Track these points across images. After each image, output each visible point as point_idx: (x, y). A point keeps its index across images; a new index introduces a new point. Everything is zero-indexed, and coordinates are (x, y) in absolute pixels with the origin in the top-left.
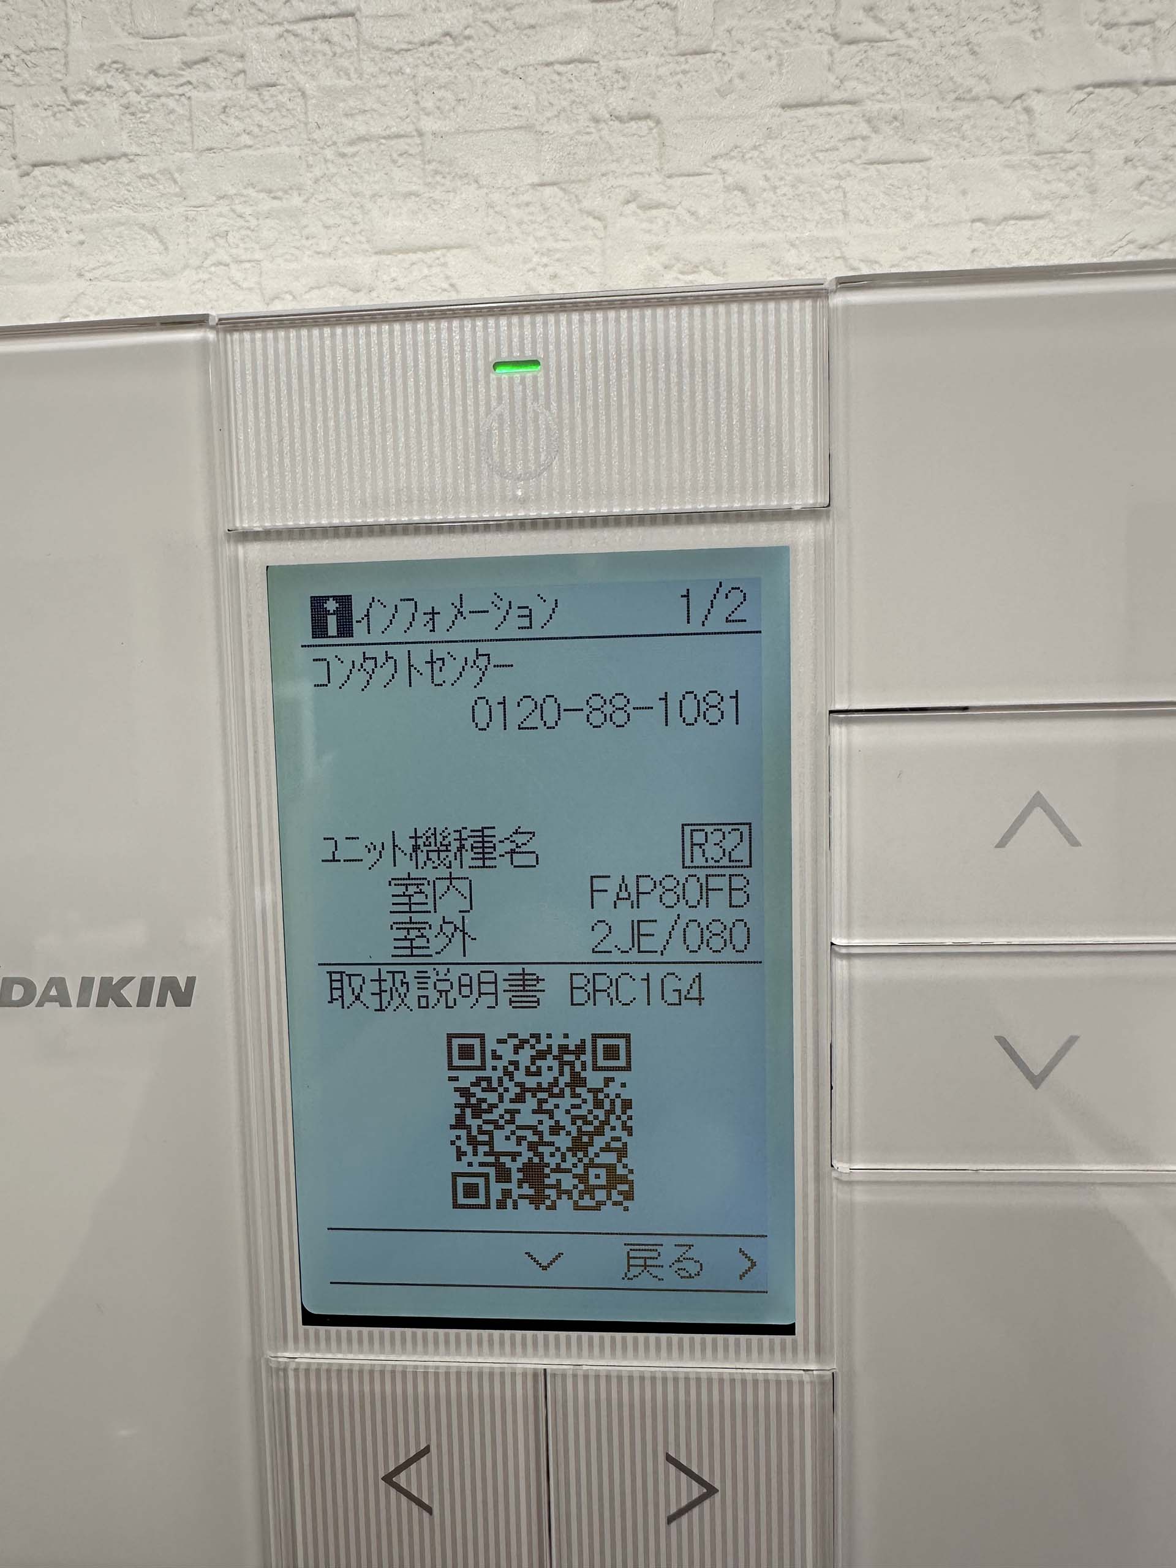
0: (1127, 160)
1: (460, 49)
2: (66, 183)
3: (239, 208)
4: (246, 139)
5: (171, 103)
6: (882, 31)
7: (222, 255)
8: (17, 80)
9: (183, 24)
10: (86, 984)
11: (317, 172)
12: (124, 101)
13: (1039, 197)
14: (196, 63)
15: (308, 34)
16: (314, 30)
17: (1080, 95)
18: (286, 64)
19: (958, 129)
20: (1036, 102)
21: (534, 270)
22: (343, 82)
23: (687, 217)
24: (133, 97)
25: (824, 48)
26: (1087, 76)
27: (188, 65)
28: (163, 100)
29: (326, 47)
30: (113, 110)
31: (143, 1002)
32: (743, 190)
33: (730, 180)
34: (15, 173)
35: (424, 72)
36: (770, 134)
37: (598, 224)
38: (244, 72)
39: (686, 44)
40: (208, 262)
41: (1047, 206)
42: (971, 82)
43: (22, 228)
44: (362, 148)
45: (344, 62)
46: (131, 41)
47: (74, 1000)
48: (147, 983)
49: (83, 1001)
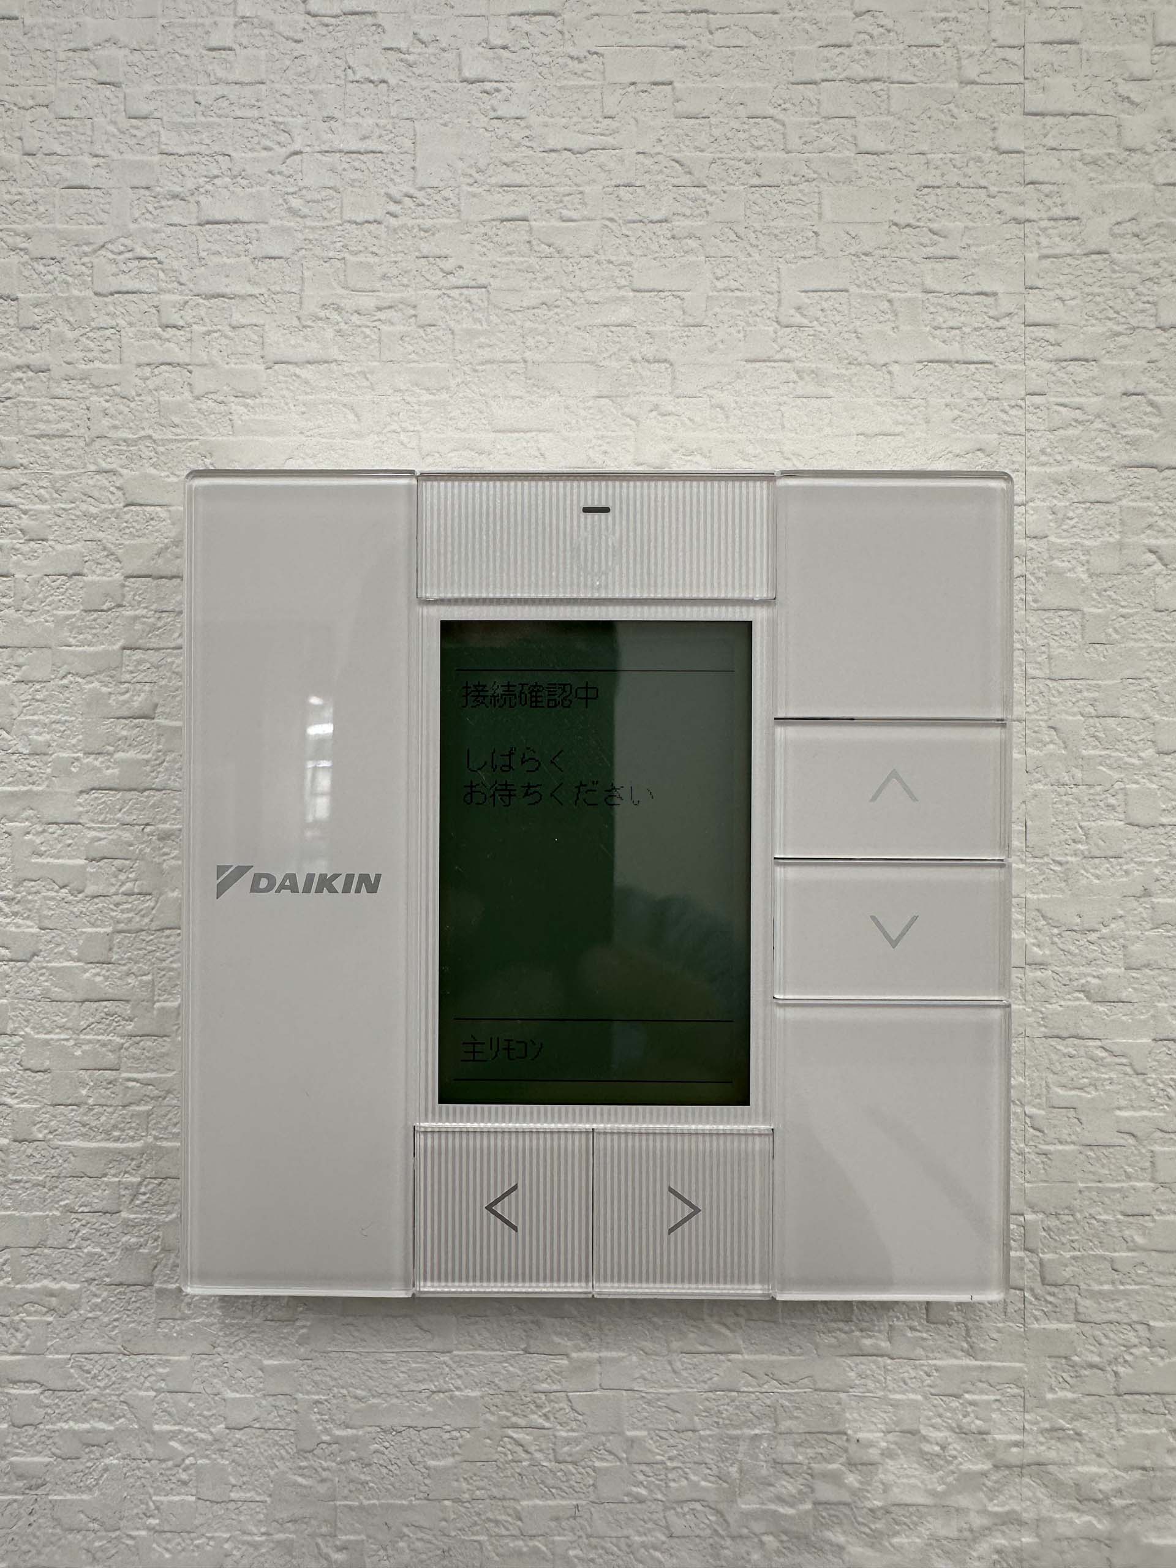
0: (947, 406)
1: (552, 313)
2: (295, 375)
3: (408, 399)
4: (413, 356)
5: (368, 331)
6: (805, 322)
7: (395, 426)
8: (266, 309)
9: (378, 285)
10: (310, 878)
11: (459, 380)
12: (337, 327)
13: (897, 423)
14: (385, 308)
15: (457, 297)
16: (461, 294)
17: (920, 366)
18: (442, 313)
19: (850, 380)
20: (895, 368)
21: (593, 447)
22: (478, 327)
23: (687, 422)
24: (343, 326)
25: (771, 329)
26: (923, 356)
27: (379, 309)
28: (364, 329)
29: (468, 305)
30: (329, 333)
31: (346, 889)
32: (722, 408)
33: (713, 401)
34: (262, 367)
35: (528, 324)
36: (739, 376)
37: (633, 423)
38: (415, 316)
39: (690, 320)
40: (385, 431)
41: (900, 429)
42: (856, 354)
43: (265, 401)
44: (488, 367)
45: (479, 315)
46: (344, 292)
47: (301, 889)
48: (349, 878)
49: (307, 889)
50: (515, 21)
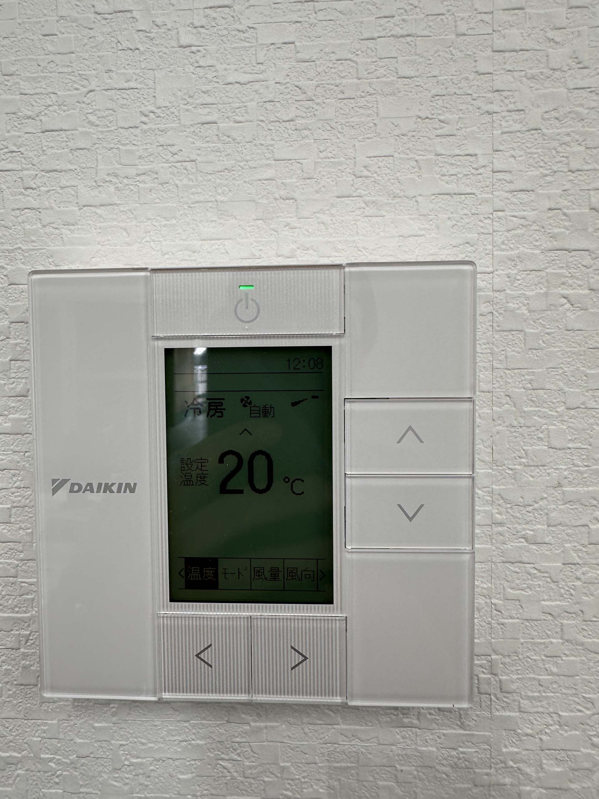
0: (449, 218)
1: (230, 174)
2: (95, 212)
3: (155, 224)
4: (157, 200)
5: (132, 187)
6: (370, 174)
7: (148, 239)
8: (79, 177)
9: (137, 162)
10: (100, 485)
11: (182, 212)
12: (116, 186)
13: (421, 229)
14: (141, 175)
15: (180, 167)
16: (182, 165)
17: (434, 197)
18: (172, 176)
19: (395, 206)
20: (420, 199)
21: (254, 247)
22: (191, 183)
23: (306, 233)
24: (120, 185)
25: (351, 179)
26: (437, 191)
27: (138, 175)
28: (130, 186)
29: (185, 171)
30: (112, 189)
31: (119, 491)
32: (323, 224)
33: (319, 220)
34: (77, 208)
35: (218, 181)
36: (333, 205)
37: (275, 233)
38: (157, 178)
39: (305, 175)
40: (143, 241)
41: (423, 232)
42: (398, 191)
43: (80, 227)
44: (197, 205)
45: (191, 177)
46: (120, 166)
47: (95, 490)
48: (120, 485)
49: (98, 491)
50: (208, 11)
